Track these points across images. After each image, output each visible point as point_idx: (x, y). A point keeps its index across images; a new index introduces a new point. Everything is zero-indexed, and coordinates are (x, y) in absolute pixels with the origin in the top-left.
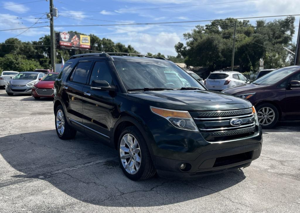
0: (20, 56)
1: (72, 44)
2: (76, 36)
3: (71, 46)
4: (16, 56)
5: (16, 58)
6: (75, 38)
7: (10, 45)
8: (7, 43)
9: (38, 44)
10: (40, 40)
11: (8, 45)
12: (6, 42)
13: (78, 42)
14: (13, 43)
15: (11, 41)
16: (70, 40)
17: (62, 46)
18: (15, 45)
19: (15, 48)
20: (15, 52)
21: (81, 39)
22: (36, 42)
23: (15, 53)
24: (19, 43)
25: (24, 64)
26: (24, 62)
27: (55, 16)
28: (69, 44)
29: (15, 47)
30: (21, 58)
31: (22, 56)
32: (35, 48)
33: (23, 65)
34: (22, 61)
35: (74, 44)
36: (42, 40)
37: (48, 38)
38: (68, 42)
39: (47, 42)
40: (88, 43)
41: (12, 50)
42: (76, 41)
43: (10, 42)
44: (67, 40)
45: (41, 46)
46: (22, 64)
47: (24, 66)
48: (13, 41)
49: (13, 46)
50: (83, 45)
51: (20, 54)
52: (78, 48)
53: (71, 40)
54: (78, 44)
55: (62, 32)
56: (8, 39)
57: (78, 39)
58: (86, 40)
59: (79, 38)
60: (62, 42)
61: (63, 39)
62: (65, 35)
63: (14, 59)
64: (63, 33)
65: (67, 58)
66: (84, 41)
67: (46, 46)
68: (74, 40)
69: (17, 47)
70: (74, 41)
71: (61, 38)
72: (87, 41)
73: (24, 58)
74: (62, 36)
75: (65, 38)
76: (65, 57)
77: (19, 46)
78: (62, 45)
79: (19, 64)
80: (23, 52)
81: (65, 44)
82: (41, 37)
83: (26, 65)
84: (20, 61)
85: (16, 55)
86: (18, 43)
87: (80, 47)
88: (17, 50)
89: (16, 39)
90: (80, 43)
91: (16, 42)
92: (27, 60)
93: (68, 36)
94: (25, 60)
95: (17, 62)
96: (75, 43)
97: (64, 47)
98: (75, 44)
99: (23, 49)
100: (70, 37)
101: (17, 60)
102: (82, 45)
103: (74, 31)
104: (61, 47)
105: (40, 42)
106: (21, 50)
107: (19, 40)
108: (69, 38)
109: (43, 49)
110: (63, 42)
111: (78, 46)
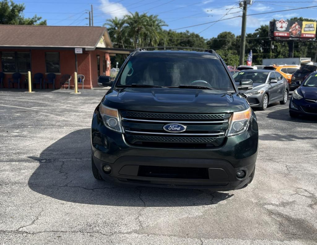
0: (230, 51)
1: (291, 33)
2: (296, 23)
3: (289, 36)
4: (226, 52)
5: (225, 53)
6: (295, 26)
7: (222, 40)
8: (220, 38)
9: (252, 36)
10: (256, 32)
11: (220, 41)
12: (218, 36)
13: (299, 31)
14: (225, 37)
15: (224, 35)
16: (287, 29)
17: (277, 38)
18: (227, 39)
19: (227, 43)
20: (227, 47)
21: (304, 26)
22: (251, 34)
23: (226, 49)
24: (232, 37)
25: (233, 61)
26: (234, 58)
27: (249, 4)
28: (286, 35)
29: (226, 41)
30: (232, 53)
31: (233, 51)
32: (248, 41)
33: (231, 62)
34: (231, 57)
35: (292, 34)
36: (258, 31)
37: (264, 29)
38: (285, 32)
39: (263, 34)
40: (314, 31)
41: (223, 45)
42: (297, 30)
43: (222, 37)
44: (284, 29)
45: (256, 38)
46: (231, 60)
47: (233, 62)
48: (226, 36)
49: (225, 40)
50: (305, 34)
51: (231, 50)
52: (298, 39)
53: (289, 29)
54: (298, 33)
55: (278, 21)
56: (220, 34)
57: (299, 28)
58: (311, 27)
59: (301, 25)
60: (276, 33)
61: (279, 29)
62: (282, 23)
63: (223, 55)
64: (280, 22)
65: (286, 51)
66: (306, 29)
67: (261, 38)
68: (294, 28)
69: (229, 42)
70: (293, 30)
71: (277, 28)
72: (311, 29)
73: (234, 54)
74: (278, 25)
75: (282, 27)
76: (283, 50)
77: (231, 40)
78: (276, 36)
79: (228, 61)
80: (235, 47)
81: (281, 34)
82: (257, 28)
83: (235, 61)
84: (229, 57)
85: (227, 50)
86: (230, 37)
87: (301, 36)
88: (228, 45)
89: (229, 33)
90: (301, 32)
91: (228, 36)
92: (237, 55)
93: (285, 25)
94: (235, 56)
95: (226, 58)
96: (294, 32)
97: (279, 38)
98: (294, 34)
99: (235, 43)
100: (288, 25)
101: (226, 56)
102: (303, 34)
103: (298, 18)
104: (275, 38)
105: (255, 35)
106: (233, 45)
107: (232, 34)
108: (286, 27)
109: (258, 42)
110: (279, 33)
111: (298, 36)
